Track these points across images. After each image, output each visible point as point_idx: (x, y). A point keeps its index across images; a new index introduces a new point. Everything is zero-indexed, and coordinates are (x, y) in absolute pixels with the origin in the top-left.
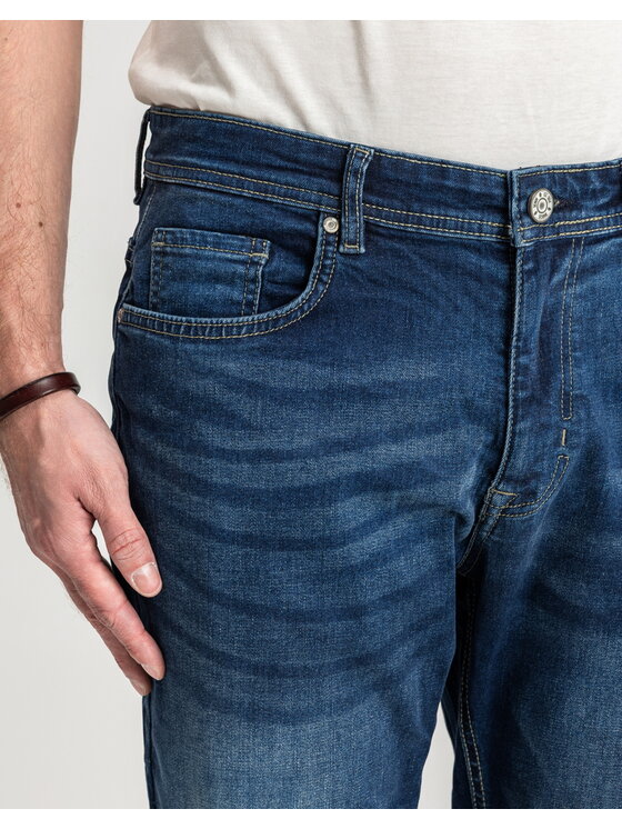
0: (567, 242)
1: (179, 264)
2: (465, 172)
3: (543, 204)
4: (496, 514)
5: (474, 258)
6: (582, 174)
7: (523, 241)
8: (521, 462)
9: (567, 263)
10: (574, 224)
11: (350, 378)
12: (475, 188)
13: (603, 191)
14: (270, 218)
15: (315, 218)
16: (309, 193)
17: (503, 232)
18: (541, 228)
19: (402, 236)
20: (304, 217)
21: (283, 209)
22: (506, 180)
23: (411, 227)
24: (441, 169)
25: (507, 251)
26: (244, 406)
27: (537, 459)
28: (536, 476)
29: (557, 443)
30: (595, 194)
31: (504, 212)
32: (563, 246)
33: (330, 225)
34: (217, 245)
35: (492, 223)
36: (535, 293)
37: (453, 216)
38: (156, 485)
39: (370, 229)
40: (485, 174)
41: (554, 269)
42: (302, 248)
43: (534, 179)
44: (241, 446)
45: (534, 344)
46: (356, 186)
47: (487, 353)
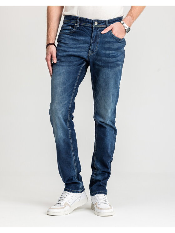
0: (99, 27)
1: (64, 28)
2: (89, 20)
5: (89, 28)
6: (101, 21)
7: (94, 26)
8: (92, 48)
9: (99, 29)
12: (89, 21)
13: (104, 23)
14: (71, 24)
15: (75, 24)
16: (74, 21)
17: (92, 26)
18: (96, 25)
19: (83, 26)
20: (74, 24)
22: (92, 21)
23: (83, 25)
24: (86, 19)
25: (92, 28)
28: (94, 50)
29: (96, 47)
30: (102, 23)
31: (92, 24)
32: (98, 27)
33: (76, 24)
34: (67, 27)
36: (95, 32)
37: (87, 24)
39: (80, 25)
40: (91, 20)
41: (97, 30)
42: (73, 27)
43: (95, 21)
45: (94, 37)
46: (78, 21)
47: (90, 37)
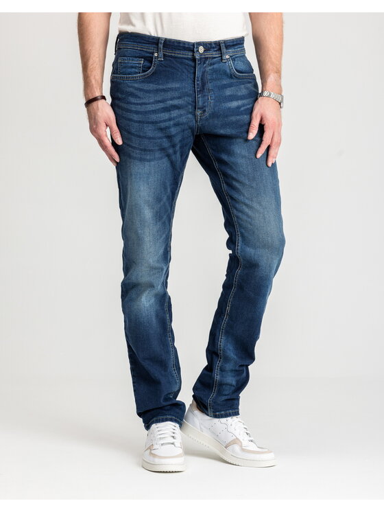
0: (208, 58)
1: (125, 65)
2: (184, 43)
3: (201, 49)
4: (199, 117)
5: (187, 61)
6: (210, 43)
7: (197, 57)
9: (207, 62)
10: (209, 54)
11: (161, 87)
12: (187, 46)
13: (216, 47)
14: (144, 54)
15: (153, 53)
16: (151, 48)
17: (193, 55)
18: (201, 54)
19: (171, 57)
20: (150, 53)
21: (147, 52)
22: (193, 44)
23: (173, 55)
24: (179, 42)
25: (194, 60)
26: (139, 93)
27: (204, 103)
30: (214, 48)
31: (193, 51)
32: (206, 58)
33: (156, 55)
34: (132, 60)
35: (191, 54)
36: (200, 68)
37: (182, 52)
38: (120, 112)
39: (164, 55)
40: (189, 43)
41: (204, 63)
42: (150, 60)
43: (199, 44)
44: (138, 102)
45: (200, 79)
46: (161, 46)
47: (190, 81)
